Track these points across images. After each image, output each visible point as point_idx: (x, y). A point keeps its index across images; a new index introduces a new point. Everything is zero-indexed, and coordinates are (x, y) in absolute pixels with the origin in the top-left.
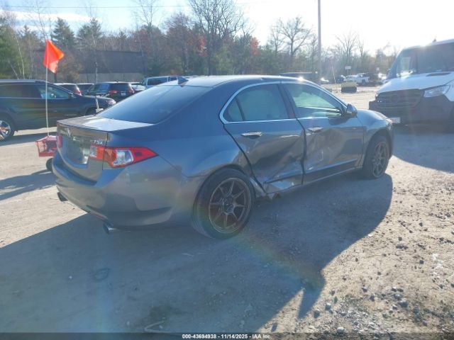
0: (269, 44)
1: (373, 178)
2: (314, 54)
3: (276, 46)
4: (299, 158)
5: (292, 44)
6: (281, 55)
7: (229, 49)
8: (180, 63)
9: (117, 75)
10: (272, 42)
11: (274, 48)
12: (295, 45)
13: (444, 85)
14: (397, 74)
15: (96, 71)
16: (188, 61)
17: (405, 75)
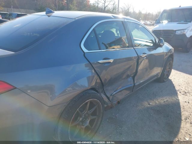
0: (95, 3)
1: (164, 82)
2: (113, 9)
3: (98, 4)
4: (132, 75)
5: (105, 4)
6: (99, 8)
7: (77, 3)
8: (54, 8)
9: (23, 10)
10: (96, 2)
11: (97, 5)
12: (106, 5)
13: (186, 29)
14: (161, 22)
15: (12, 7)
16: (57, 7)
17: (165, 22)
